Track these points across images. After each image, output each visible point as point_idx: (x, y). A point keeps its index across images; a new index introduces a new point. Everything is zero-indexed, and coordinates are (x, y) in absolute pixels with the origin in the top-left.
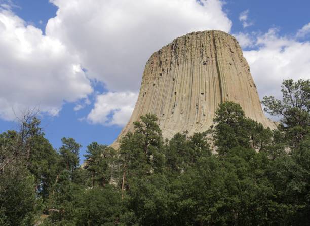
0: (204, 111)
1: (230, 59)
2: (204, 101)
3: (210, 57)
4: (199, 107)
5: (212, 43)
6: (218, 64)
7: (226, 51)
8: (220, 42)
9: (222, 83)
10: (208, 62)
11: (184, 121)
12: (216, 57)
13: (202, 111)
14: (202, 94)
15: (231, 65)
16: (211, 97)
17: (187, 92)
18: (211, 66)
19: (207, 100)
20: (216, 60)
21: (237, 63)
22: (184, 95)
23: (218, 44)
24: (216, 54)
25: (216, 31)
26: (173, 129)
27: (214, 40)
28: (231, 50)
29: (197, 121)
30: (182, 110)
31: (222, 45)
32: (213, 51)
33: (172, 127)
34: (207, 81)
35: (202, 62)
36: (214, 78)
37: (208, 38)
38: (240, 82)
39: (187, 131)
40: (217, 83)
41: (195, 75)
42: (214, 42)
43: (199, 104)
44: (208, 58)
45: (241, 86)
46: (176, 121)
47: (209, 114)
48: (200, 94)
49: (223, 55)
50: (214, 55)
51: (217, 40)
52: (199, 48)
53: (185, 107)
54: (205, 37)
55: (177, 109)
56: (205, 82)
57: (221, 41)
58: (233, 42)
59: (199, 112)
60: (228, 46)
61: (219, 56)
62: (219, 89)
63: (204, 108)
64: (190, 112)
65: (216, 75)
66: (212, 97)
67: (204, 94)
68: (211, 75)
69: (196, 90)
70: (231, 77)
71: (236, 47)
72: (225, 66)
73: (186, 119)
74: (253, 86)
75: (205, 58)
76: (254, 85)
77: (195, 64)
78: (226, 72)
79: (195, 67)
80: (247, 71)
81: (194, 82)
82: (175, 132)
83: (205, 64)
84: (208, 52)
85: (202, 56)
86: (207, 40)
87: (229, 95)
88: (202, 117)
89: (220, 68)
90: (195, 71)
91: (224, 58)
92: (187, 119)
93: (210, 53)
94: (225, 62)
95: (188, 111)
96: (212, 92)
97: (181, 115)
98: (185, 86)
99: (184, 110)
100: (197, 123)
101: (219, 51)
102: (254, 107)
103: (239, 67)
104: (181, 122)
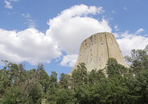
1: (111, 42)
2: (102, 58)
4: (101, 60)
5: (105, 36)
7: (110, 39)
9: (109, 51)
10: (104, 43)
11: (95, 65)
12: (106, 42)
14: (102, 55)
15: (112, 44)
18: (105, 45)
19: (104, 57)
20: (106, 43)
21: (114, 44)
22: (95, 55)
23: (107, 37)
24: (106, 40)
25: (106, 32)
27: (105, 35)
28: (112, 39)
30: (94, 61)
33: (91, 67)
36: (106, 49)
39: (96, 69)
40: (107, 51)
42: (106, 36)
45: (116, 52)
46: (92, 65)
47: (104, 62)
49: (109, 41)
50: (105, 41)
51: (107, 36)
52: (100, 39)
54: (102, 34)
55: (92, 61)
56: (103, 51)
58: (112, 36)
61: (107, 41)
62: (108, 53)
63: (103, 60)
64: (97, 62)
65: (107, 48)
68: (105, 48)
69: (99, 54)
70: (112, 49)
71: (114, 38)
74: (120, 52)
75: (102, 42)
77: (99, 44)
78: (110, 46)
80: (118, 46)
81: (99, 50)
82: (92, 69)
83: (102, 44)
84: (104, 40)
86: (103, 36)
87: (112, 55)
88: (102, 63)
89: (108, 45)
90: (99, 47)
94: (110, 43)
96: (105, 55)
97: (94, 63)
98: (95, 52)
99: (95, 61)
100: (100, 65)
101: (107, 39)
102: (121, 59)
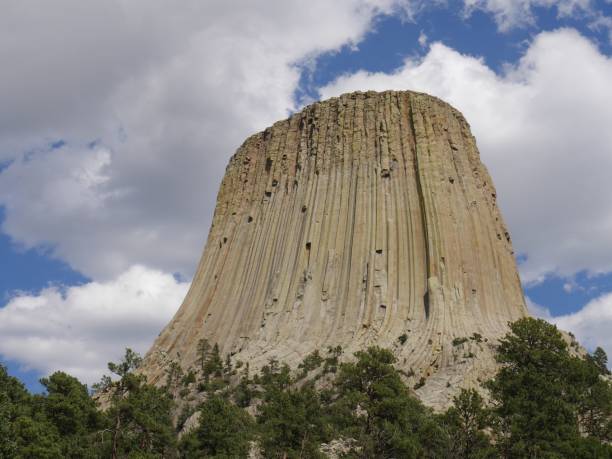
0: (384, 297)
1: (449, 166)
2: (384, 271)
3: (399, 157)
4: (371, 285)
5: (405, 122)
6: (421, 177)
7: (441, 145)
8: (425, 121)
9: (429, 227)
10: (395, 171)
11: (329, 322)
12: (415, 160)
13: (377, 295)
14: (379, 252)
15: (452, 181)
16: (401, 261)
17: (340, 243)
18: (404, 181)
19: (392, 269)
20: (416, 167)
21: (466, 177)
22: (332, 253)
23: (420, 128)
24: (414, 151)
25: (416, 94)
26: (302, 341)
27: (411, 114)
28: (451, 143)
29: (366, 322)
30: (324, 292)
31: (431, 130)
32: (406, 144)
33: (299, 335)
34: (391, 221)
35: (379, 170)
36: (408, 212)
37: (395, 110)
38: (474, 228)
39: (339, 348)
40: (417, 226)
41: (359, 202)
42: (412, 123)
43: (371, 279)
44: (395, 160)
45: (475, 236)
46: (308, 319)
47: (395, 306)
48: (374, 252)
49: (433, 157)
50: (409, 154)
51: (418, 117)
52: (371, 135)
53: (332, 284)
54: (387, 107)
55: (311, 289)
56: (387, 223)
57: (428, 119)
58: (455, 122)
59: (369, 298)
60: (444, 133)
61: (423, 158)
62: (422, 244)
63: (384, 289)
64: (346, 298)
65: (415, 206)
66: (404, 261)
67: (384, 253)
68: (401, 205)
69: (362, 242)
70: (451, 213)
71: (464, 136)
72: (437, 184)
73: (335, 314)
74: (504, 238)
75: (386, 160)
76: (506, 234)
77: (360, 175)
78: (439, 199)
79: (360, 182)
80: (490, 197)
81: (358, 222)
82: (307, 351)
83: (387, 176)
84: (395, 146)
85: (379, 155)
86: (392, 114)
87: (448, 260)
88: (378, 312)
89: (423, 189)
90: (360, 191)
91: (435, 164)
92: (340, 314)
93: (399, 147)
94: (436, 173)
95: (342, 296)
96: (404, 251)
97: (322, 303)
98: (333, 229)
99: (330, 292)
100: (365, 326)
101: (423, 144)
102: (507, 291)
103: (471, 189)
104: (324, 323)
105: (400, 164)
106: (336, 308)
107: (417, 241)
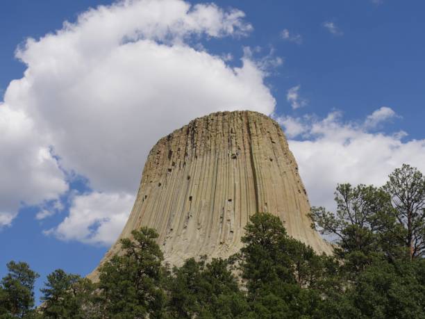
0: (232, 226)
1: (270, 152)
2: (232, 211)
3: (242, 148)
4: (225, 220)
5: (245, 128)
6: (254, 158)
7: (264, 141)
8: (256, 127)
9: (258, 186)
10: (239, 155)
11: (201, 241)
12: (251, 149)
13: (229, 225)
14: (230, 200)
15: (271, 160)
16: (243, 205)
17: (208, 198)
18: (244, 160)
19: (237, 209)
20: (251, 153)
21: (280, 158)
22: (204, 201)
23: (253, 131)
24: (250, 144)
25: (251, 112)
26: (185, 252)
27: (248, 124)
28: (271, 139)
29: (222, 241)
30: (199, 224)
31: (259, 132)
32: (246, 140)
33: (184, 249)
34: (237, 183)
35: (231, 154)
36: (247, 178)
37: (240, 121)
38: (284, 186)
39: (206, 256)
40: (251, 186)
41: (219, 173)
42: (249, 128)
43: (225, 215)
44: (239, 149)
45: (285, 191)
46: (189, 239)
47: (239, 231)
48: (227, 200)
49: (261, 147)
50: (247, 145)
51: (252, 125)
52: (226, 135)
53: (203, 219)
54: (235, 120)
55: (192, 222)
56: (235, 184)
57: (258, 126)
58: (274, 128)
59: (224, 227)
60: (268, 134)
61: (255, 147)
62: (254, 195)
63: (232, 222)
64: (211, 227)
65: (250, 175)
67: (233, 201)
68: (243, 174)
69: (220, 194)
70: (271, 177)
71: (279, 135)
72: (263, 161)
73: (205, 237)
74: (302, 193)
75: (234, 149)
76: (304, 190)
77: (220, 157)
78: (264, 170)
79: (220, 161)
80: (294, 170)
81: (218, 183)
83: (235, 158)
84: (240, 141)
85: (230, 146)
86: (238, 124)
87: (269, 204)
88: (229, 235)
89: (255, 164)
90: (220, 166)
91: (262, 151)
92: (207, 237)
93: (242, 141)
94: (262, 156)
95: (209, 226)
96: (244, 200)
97: (198, 231)
98: (204, 188)
99: (202, 224)
100: (221, 243)
101: (255, 139)
102: (304, 222)
103: (283, 164)
104: (198, 242)
105: (243, 151)
106: (205, 233)
107: (252, 194)
